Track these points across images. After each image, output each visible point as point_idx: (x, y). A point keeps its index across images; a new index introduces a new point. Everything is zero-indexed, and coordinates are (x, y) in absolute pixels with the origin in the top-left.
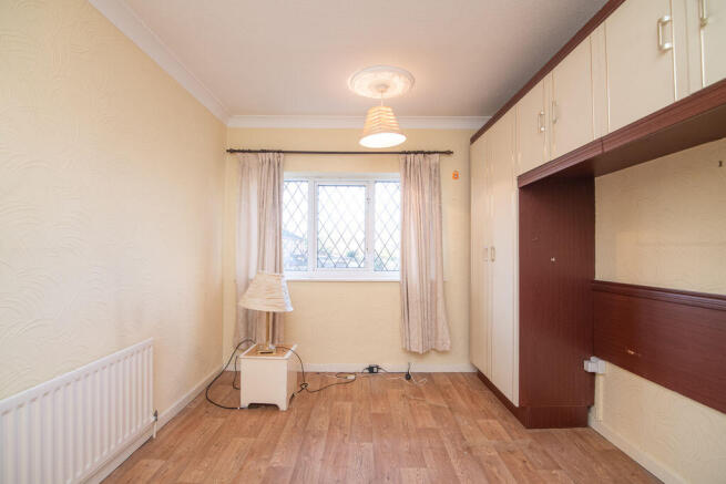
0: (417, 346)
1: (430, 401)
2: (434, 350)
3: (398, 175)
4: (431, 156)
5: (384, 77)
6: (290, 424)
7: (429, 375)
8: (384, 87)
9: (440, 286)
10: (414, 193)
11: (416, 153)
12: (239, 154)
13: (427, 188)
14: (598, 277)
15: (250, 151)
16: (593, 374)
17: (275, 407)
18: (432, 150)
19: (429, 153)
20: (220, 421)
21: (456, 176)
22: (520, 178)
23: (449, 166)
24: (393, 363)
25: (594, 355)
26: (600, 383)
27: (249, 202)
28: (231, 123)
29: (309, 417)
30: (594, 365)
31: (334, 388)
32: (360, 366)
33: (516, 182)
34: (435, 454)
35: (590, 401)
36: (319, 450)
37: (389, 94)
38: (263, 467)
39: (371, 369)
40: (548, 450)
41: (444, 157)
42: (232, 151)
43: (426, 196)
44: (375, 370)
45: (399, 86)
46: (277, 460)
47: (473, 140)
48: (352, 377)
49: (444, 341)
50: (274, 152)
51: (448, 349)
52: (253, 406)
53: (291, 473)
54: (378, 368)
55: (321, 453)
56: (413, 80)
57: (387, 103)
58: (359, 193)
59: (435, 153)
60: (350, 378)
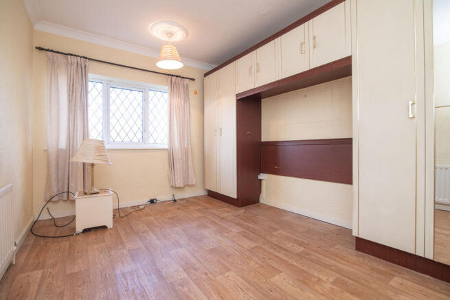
0: (179, 183)
1: (192, 208)
2: (187, 185)
3: (167, 88)
4: (185, 79)
5: (175, 29)
7: (185, 199)
8: (170, 34)
10: (176, 101)
11: (177, 76)
13: (182, 97)
14: (262, 141)
15: (58, 52)
16: (261, 180)
17: (104, 227)
19: (183, 78)
21: (196, 93)
22: (237, 95)
23: (193, 87)
24: (164, 196)
25: (261, 172)
26: (264, 183)
27: (58, 91)
28: (38, 27)
30: (262, 176)
32: (146, 200)
33: (235, 96)
35: (260, 192)
37: (174, 39)
39: (152, 201)
41: (191, 81)
42: (40, 49)
43: (182, 101)
44: (154, 201)
45: (179, 36)
47: (206, 75)
48: (143, 207)
49: (192, 179)
50: (81, 57)
51: (194, 183)
52: (86, 231)
54: (156, 200)
57: (174, 44)
58: (139, 96)
60: (140, 207)
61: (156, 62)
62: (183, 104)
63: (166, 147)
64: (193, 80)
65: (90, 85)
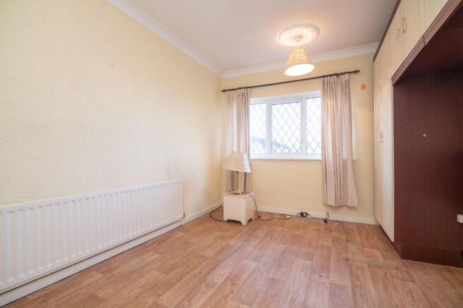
2: (346, 206)
3: (319, 92)
4: (342, 76)
6: (244, 231)
7: (342, 223)
8: (300, 37)
9: (350, 163)
10: (330, 102)
11: (331, 76)
12: (228, 92)
15: (233, 90)
17: (240, 223)
18: (343, 72)
19: (341, 74)
20: (213, 224)
21: (363, 87)
22: (393, 79)
24: (318, 212)
27: (233, 117)
28: (224, 76)
29: (256, 230)
31: (276, 220)
32: (296, 212)
33: (391, 82)
34: (321, 257)
36: (254, 243)
37: (304, 42)
38: (224, 244)
39: (302, 214)
40: (412, 273)
41: (353, 75)
42: (224, 91)
44: (305, 215)
45: (309, 36)
46: (231, 242)
47: (374, 59)
48: (289, 217)
49: (352, 199)
50: (244, 88)
51: (356, 206)
52: (229, 221)
53: (236, 248)
54: (307, 214)
55: (255, 243)
56: (318, 30)
58: (297, 107)
59: (345, 73)
60: (288, 217)
61: (284, 72)
62: (339, 106)
63: (320, 157)
64: (357, 72)
65: (251, 107)
